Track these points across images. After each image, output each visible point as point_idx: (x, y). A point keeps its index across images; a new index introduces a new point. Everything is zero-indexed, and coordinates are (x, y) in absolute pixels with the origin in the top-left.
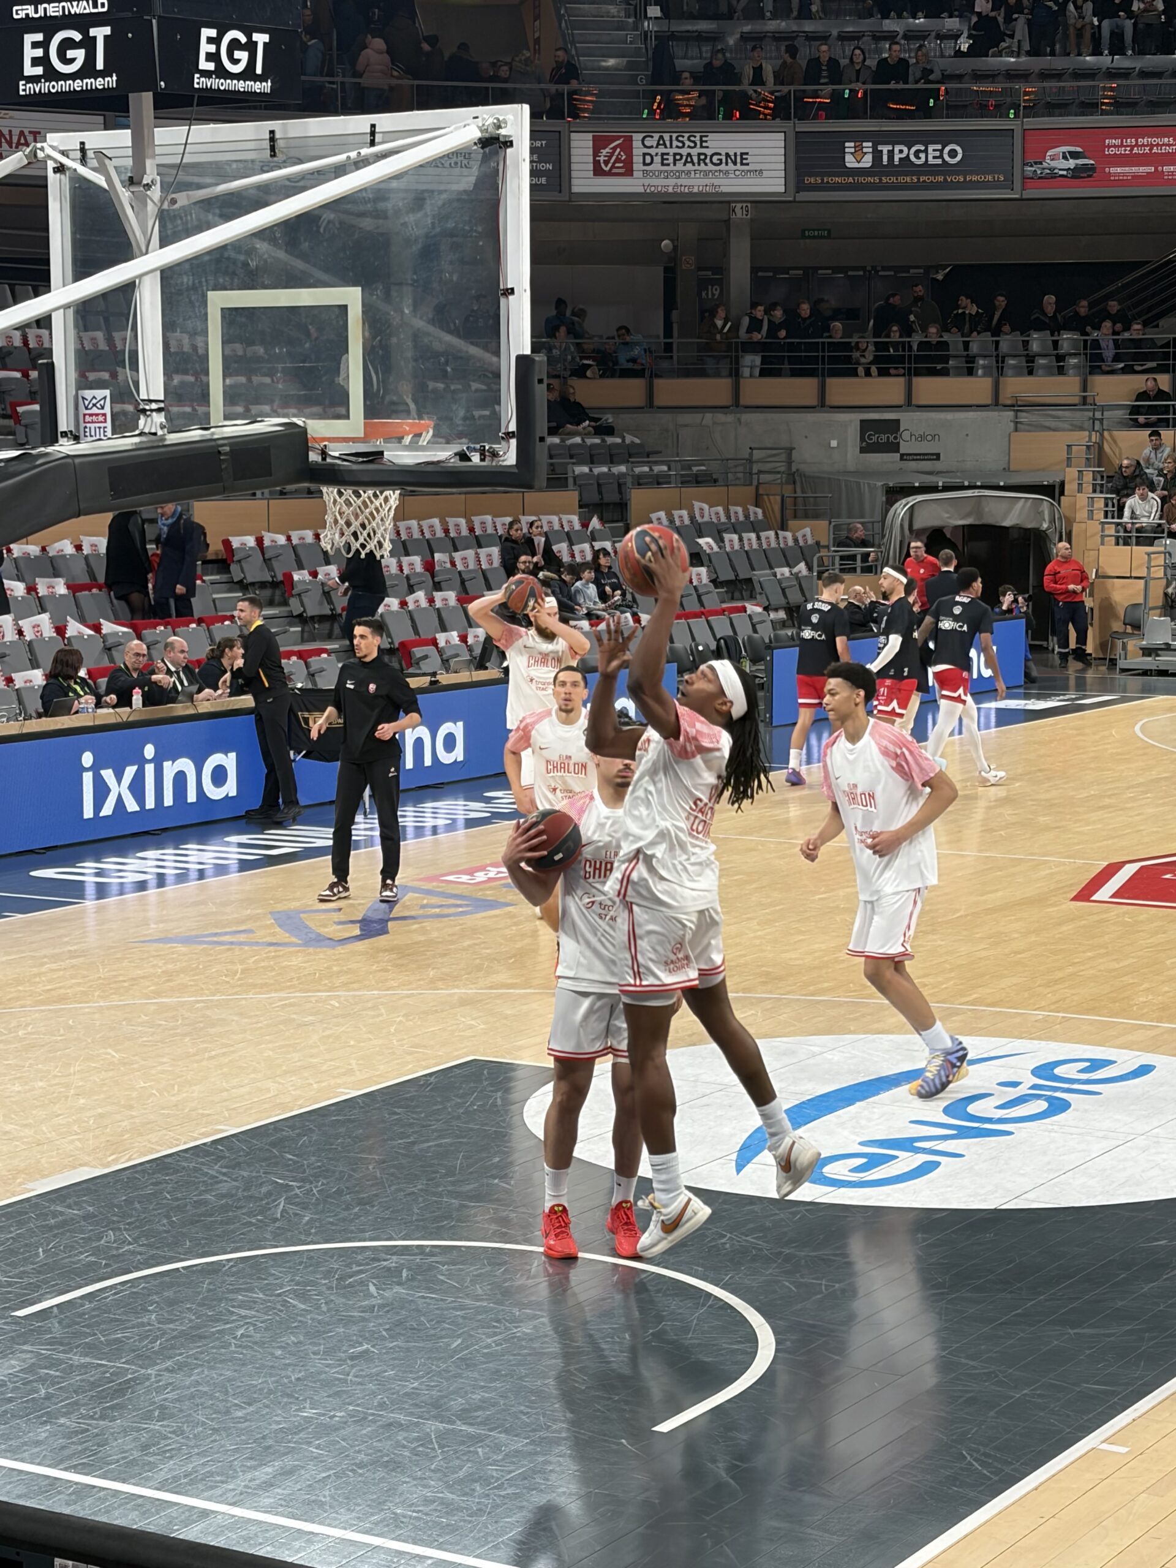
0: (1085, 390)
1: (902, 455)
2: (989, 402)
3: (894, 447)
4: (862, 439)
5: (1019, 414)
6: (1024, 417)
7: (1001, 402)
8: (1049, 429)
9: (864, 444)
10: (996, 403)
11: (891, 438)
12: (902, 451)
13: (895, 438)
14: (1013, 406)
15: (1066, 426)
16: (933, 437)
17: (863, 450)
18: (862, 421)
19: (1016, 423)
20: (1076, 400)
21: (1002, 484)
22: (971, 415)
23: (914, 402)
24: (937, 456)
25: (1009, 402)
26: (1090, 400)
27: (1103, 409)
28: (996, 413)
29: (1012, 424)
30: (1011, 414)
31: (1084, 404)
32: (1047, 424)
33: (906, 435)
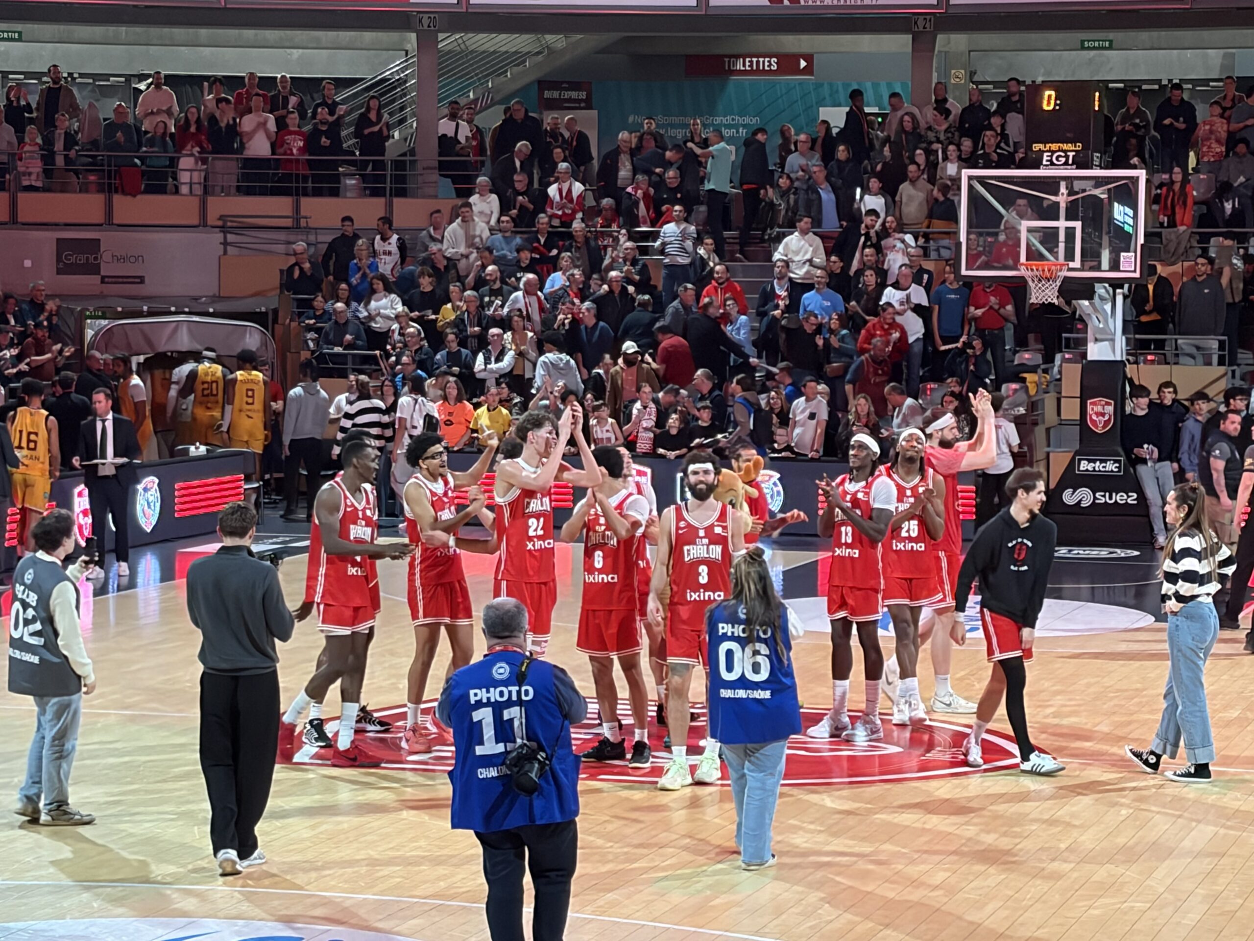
0: (298, 212)
1: (103, 278)
2: (196, 222)
3: (93, 269)
4: (59, 260)
5: (228, 236)
6: (234, 239)
7: (209, 223)
9: (61, 265)
10: (203, 223)
11: (91, 260)
12: (103, 273)
13: (96, 259)
14: (222, 227)
15: (280, 249)
16: (137, 259)
17: (59, 272)
18: (58, 240)
19: (226, 245)
21: (211, 310)
22: (176, 235)
23: (116, 221)
24: (141, 280)
25: (217, 223)
26: (303, 223)
28: (204, 235)
29: (221, 246)
30: (220, 237)
31: (298, 227)
33: (106, 257)
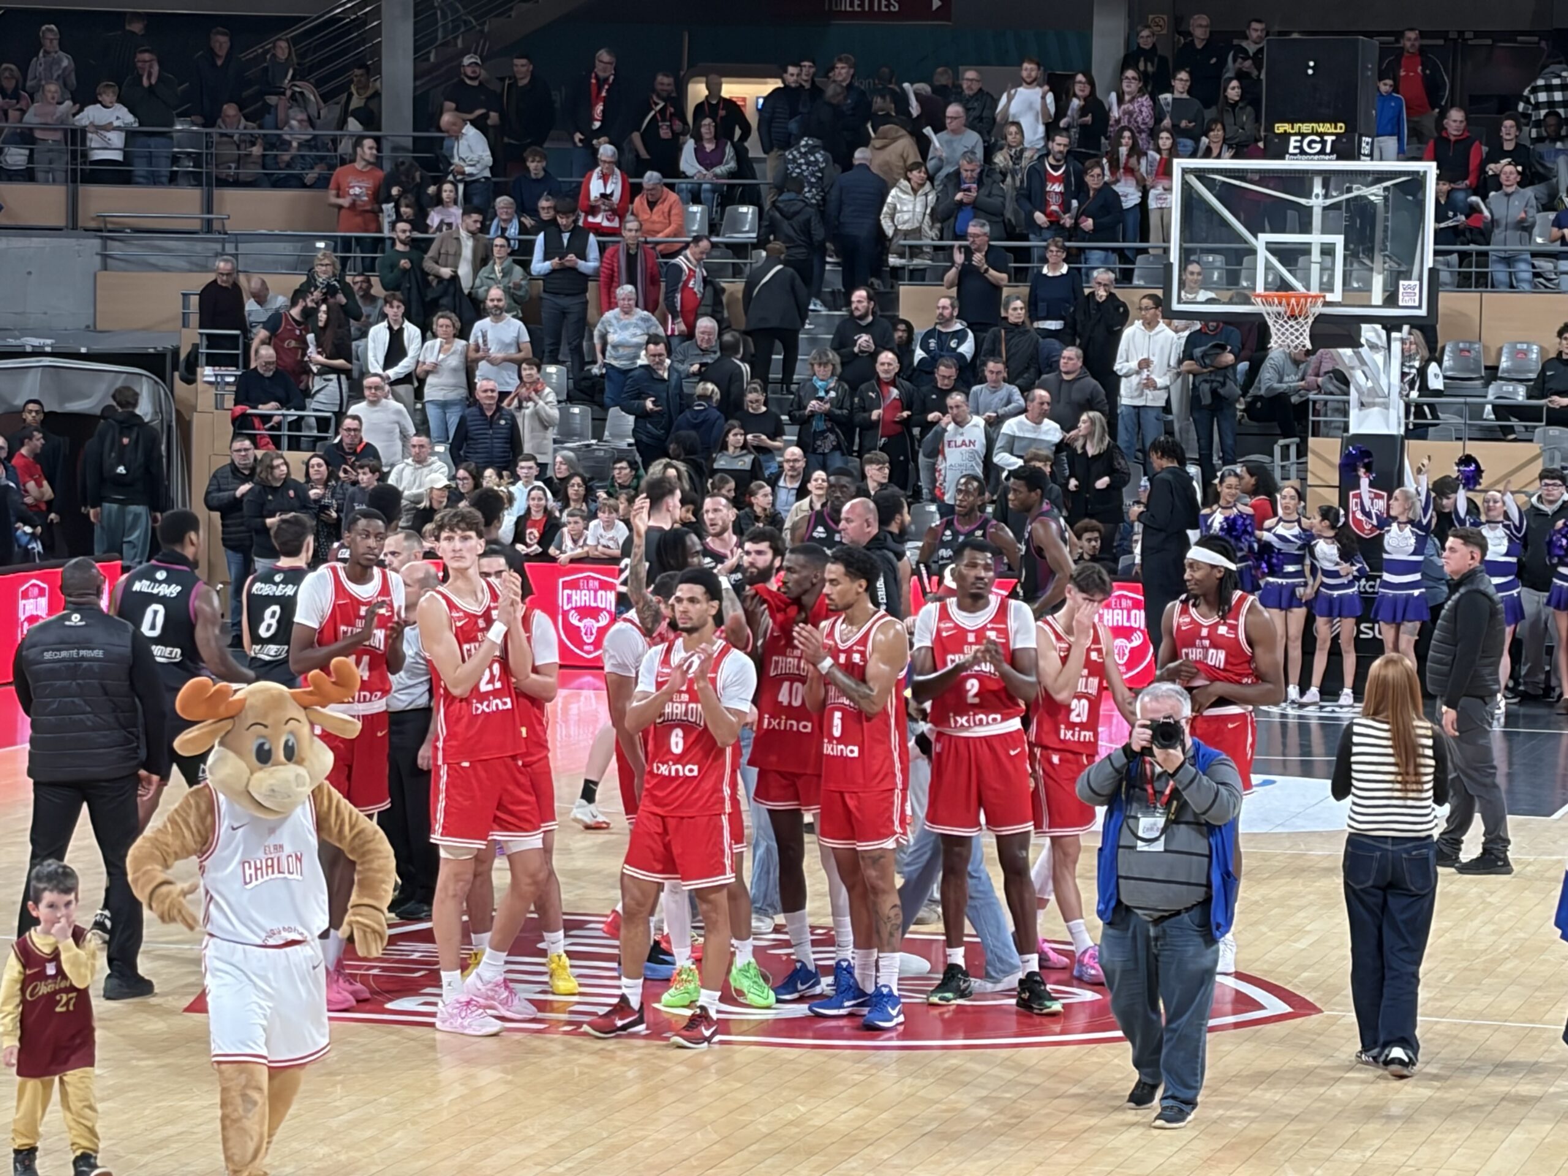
0: (210, 211)
2: (61, 223)
5: (109, 242)
6: (116, 249)
7: (80, 224)
8: (155, 267)
10: (73, 225)
14: (101, 231)
15: (182, 263)
19: (105, 257)
20: (196, 225)
21: (83, 350)
22: (36, 242)
25: (93, 224)
26: (216, 226)
27: (237, 239)
28: (72, 242)
29: (98, 259)
30: (97, 242)
31: (209, 230)
32: (153, 260)
